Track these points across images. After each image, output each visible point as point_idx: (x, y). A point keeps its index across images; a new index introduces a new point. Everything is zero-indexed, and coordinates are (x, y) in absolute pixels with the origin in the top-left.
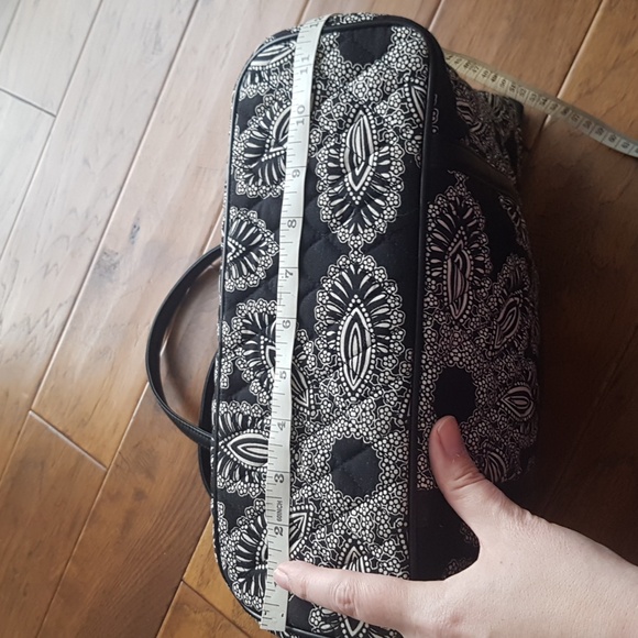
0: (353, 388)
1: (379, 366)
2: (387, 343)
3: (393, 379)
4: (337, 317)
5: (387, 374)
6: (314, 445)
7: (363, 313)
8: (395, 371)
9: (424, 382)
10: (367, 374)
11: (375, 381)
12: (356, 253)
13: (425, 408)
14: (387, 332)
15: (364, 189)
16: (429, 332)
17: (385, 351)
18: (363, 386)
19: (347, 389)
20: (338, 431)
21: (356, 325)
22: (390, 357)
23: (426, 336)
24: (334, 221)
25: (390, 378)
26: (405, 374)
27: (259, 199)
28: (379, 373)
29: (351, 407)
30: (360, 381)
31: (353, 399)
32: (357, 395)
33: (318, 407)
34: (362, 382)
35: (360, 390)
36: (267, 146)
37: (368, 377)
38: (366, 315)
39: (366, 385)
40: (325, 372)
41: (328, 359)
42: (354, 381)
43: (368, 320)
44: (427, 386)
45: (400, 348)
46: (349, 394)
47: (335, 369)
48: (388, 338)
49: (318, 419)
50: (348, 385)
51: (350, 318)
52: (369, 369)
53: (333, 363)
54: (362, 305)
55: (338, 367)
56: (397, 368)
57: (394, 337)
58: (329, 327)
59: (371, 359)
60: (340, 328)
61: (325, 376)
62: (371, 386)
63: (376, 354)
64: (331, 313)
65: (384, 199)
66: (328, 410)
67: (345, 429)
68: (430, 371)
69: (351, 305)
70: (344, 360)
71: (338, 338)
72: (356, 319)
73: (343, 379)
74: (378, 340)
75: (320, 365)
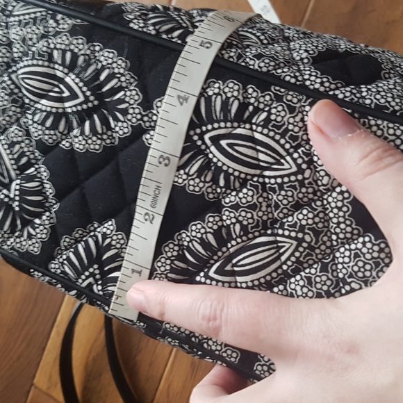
0: (294, 169)
1: (279, 128)
2: (257, 111)
3: (300, 116)
4: (207, 165)
5: (291, 120)
6: (347, 253)
7: (214, 129)
8: (292, 109)
9: (317, 86)
10: (283, 146)
11: (294, 138)
12: (146, 119)
13: (348, 94)
14: (243, 106)
15: (85, 89)
16: (262, 64)
17: (264, 115)
18: (296, 155)
19: (293, 178)
20: (340, 209)
21: (223, 143)
22: (273, 111)
23: (265, 69)
24: (105, 137)
25: (298, 119)
26: (299, 101)
27: (53, 228)
28: (287, 130)
29: (316, 182)
30: (288, 158)
31: (307, 173)
32: (304, 166)
33: (302, 229)
34: (290, 155)
35: (300, 161)
36: (6, 200)
37: (287, 146)
38: (216, 125)
39: (296, 151)
40: (264, 204)
41: (250, 193)
42: (287, 166)
43: (222, 125)
44: (322, 84)
45: (268, 98)
46: (300, 177)
47: (264, 190)
48: (251, 108)
49: (317, 233)
50: (288, 176)
51: (213, 149)
52: (277, 142)
53: (256, 187)
54: (204, 128)
55: (264, 184)
56: (289, 106)
57: (252, 100)
58: (215, 180)
59: (267, 135)
60: (220, 164)
61: (268, 206)
62: (299, 146)
63: (264, 127)
64: (200, 172)
65: (103, 68)
66: (311, 215)
67: (340, 197)
68: (306, 77)
69: (199, 143)
70: (258, 172)
71: (231, 171)
72: (216, 140)
73: (279, 180)
74: (249, 120)
75: (253, 207)
